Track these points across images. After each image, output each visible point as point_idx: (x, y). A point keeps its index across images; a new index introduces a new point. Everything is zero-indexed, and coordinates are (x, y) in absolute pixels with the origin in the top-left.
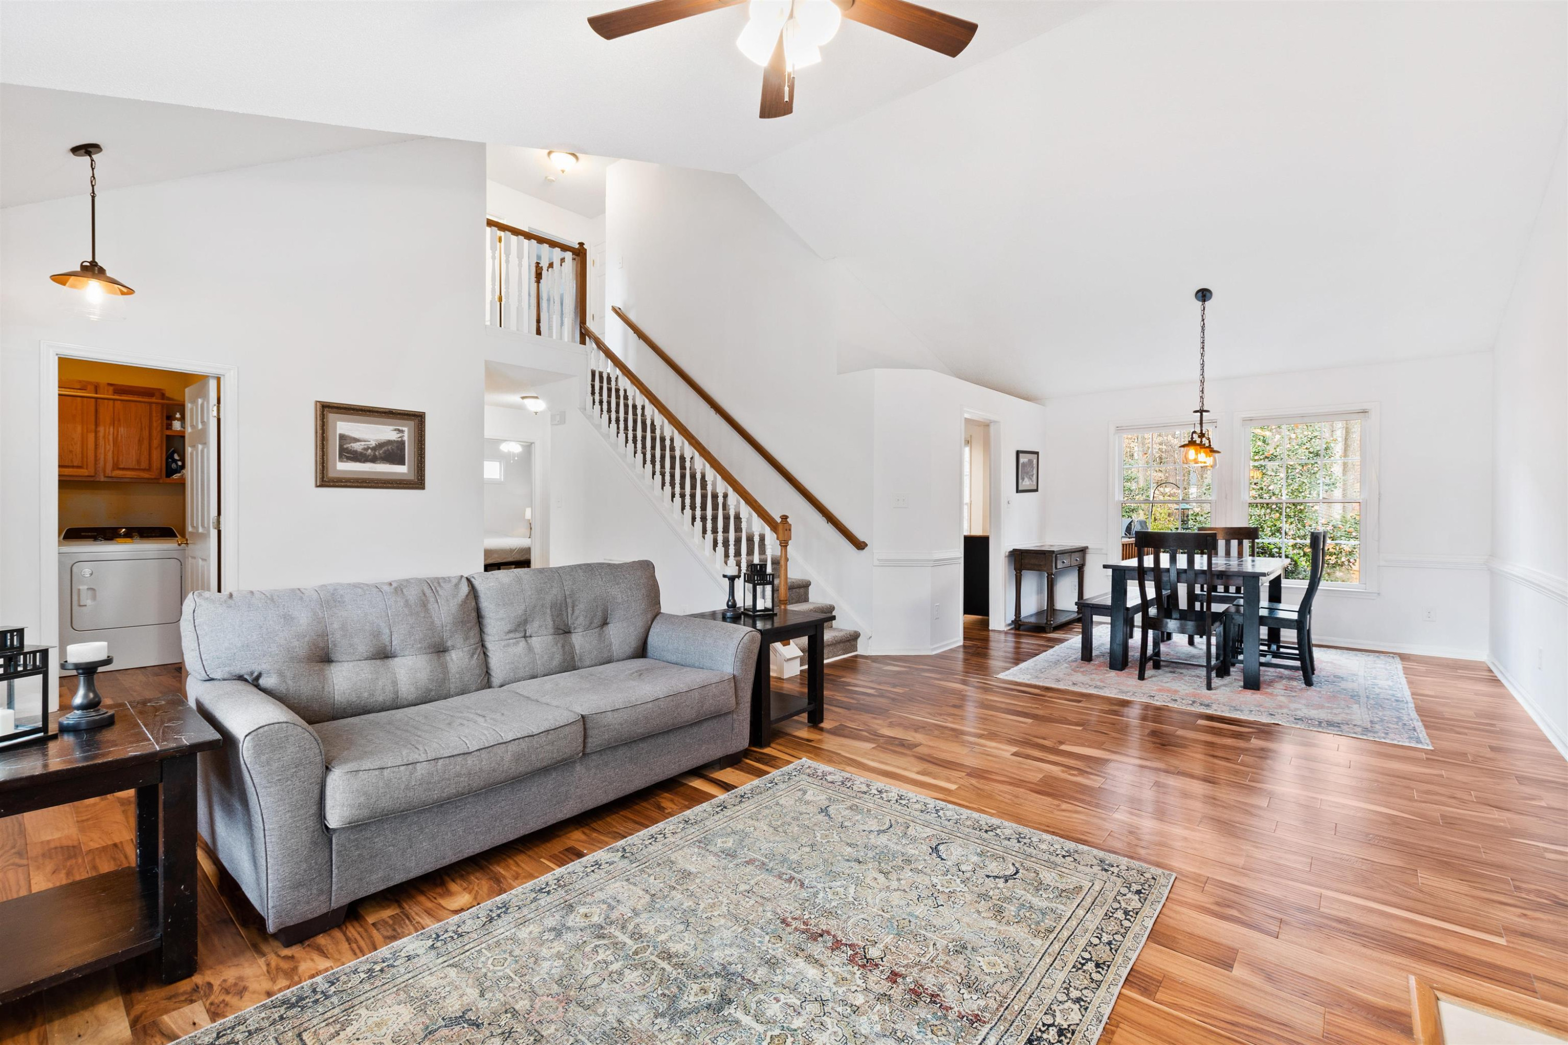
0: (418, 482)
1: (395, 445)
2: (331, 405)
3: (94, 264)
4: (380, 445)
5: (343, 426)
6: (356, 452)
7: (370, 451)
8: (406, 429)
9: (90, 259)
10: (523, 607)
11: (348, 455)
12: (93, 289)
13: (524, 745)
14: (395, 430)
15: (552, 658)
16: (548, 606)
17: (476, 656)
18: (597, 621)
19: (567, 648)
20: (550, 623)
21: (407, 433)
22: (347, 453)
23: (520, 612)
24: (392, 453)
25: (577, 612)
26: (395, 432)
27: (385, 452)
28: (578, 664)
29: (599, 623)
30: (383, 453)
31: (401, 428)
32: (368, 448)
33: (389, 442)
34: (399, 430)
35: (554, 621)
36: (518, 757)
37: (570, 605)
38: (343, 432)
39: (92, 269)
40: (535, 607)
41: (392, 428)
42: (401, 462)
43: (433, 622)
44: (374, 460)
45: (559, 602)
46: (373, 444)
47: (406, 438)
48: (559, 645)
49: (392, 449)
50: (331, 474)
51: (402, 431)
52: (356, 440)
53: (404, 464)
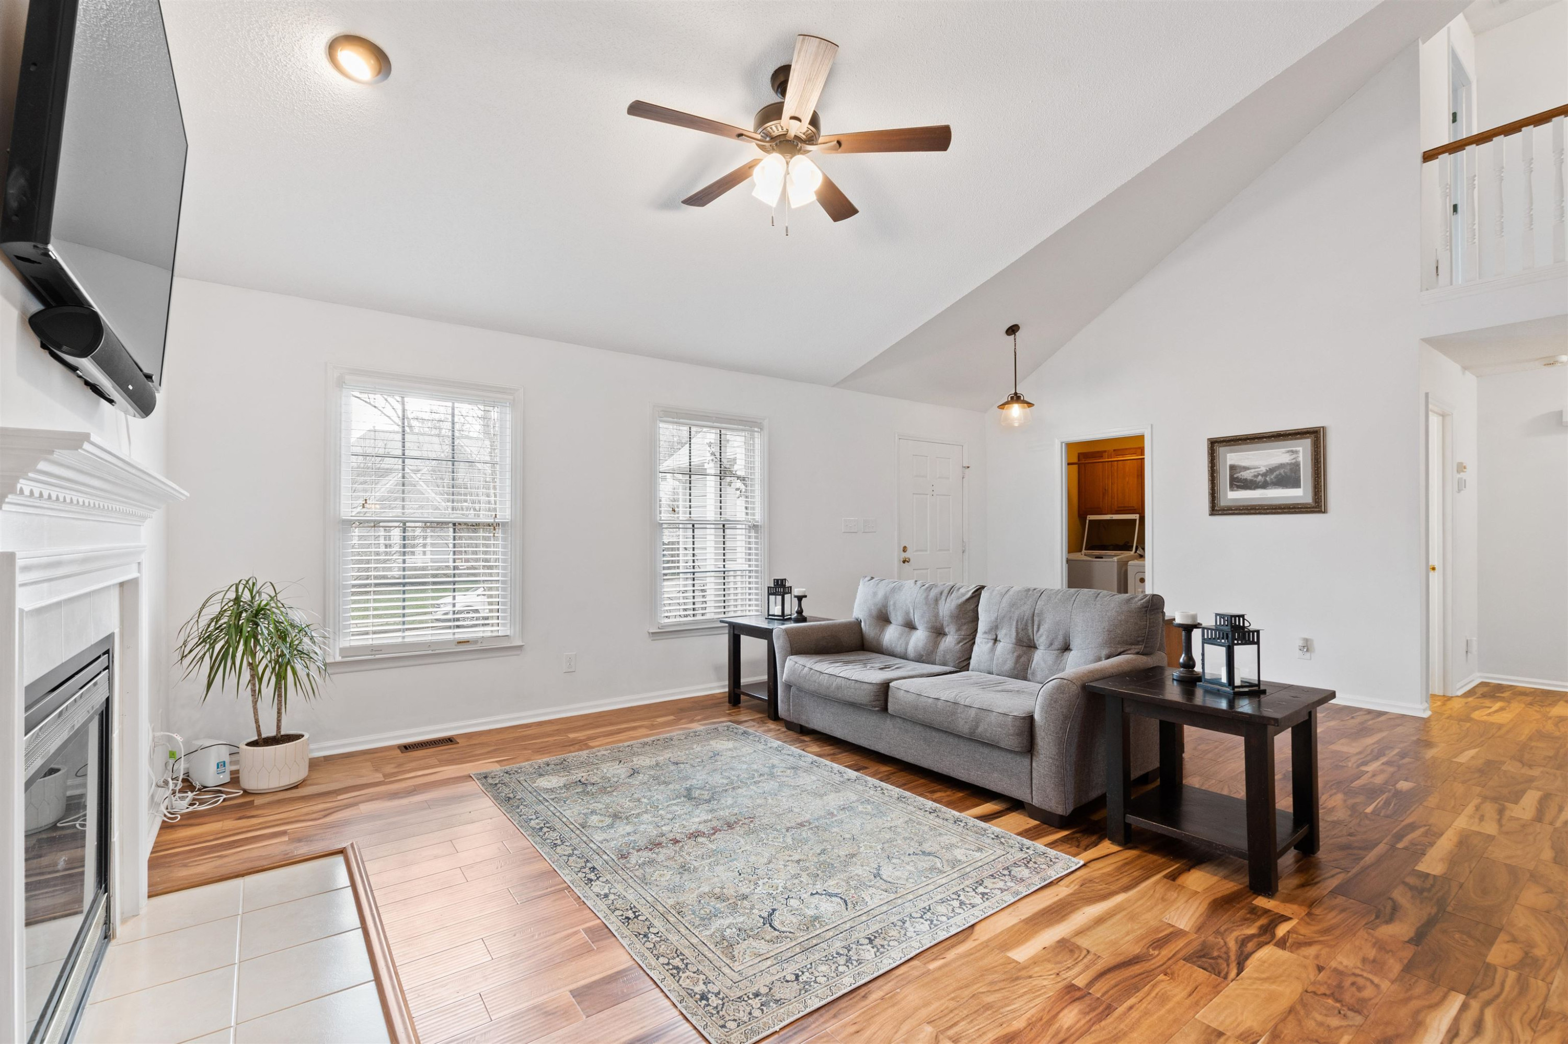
0: (1318, 505)
1: (1288, 467)
2: (1218, 440)
3: (1016, 394)
4: (1271, 471)
5: (1231, 457)
6: (1246, 480)
7: (1260, 477)
8: (1300, 449)
9: (1013, 392)
10: (995, 615)
11: (1238, 483)
12: (1016, 410)
13: (843, 682)
14: (1288, 452)
15: (1005, 662)
16: (1015, 618)
17: (961, 644)
18: (1058, 644)
19: (1023, 659)
20: (1014, 634)
21: (1302, 450)
22: (1238, 482)
23: (993, 619)
24: (1288, 478)
25: (1041, 630)
26: (1287, 455)
27: (1276, 477)
28: (1029, 676)
29: (1059, 647)
30: (1275, 478)
31: (1294, 449)
32: (1259, 474)
33: (1282, 466)
34: (1292, 451)
35: (1017, 633)
36: (839, 688)
37: (1036, 623)
38: (1233, 463)
39: (1016, 398)
40: (1004, 617)
41: (1283, 450)
42: (1296, 484)
43: (938, 613)
44: (1264, 486)
45: (1025, 617)
46: (1263, 470)
47: (1301, 459)
48: (1015, 654)
49: (1285, 472)
50: (1223, 503)
51: (1297, 452)
52: (1246, 468)
53: (1300, 487)
